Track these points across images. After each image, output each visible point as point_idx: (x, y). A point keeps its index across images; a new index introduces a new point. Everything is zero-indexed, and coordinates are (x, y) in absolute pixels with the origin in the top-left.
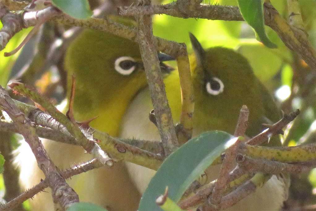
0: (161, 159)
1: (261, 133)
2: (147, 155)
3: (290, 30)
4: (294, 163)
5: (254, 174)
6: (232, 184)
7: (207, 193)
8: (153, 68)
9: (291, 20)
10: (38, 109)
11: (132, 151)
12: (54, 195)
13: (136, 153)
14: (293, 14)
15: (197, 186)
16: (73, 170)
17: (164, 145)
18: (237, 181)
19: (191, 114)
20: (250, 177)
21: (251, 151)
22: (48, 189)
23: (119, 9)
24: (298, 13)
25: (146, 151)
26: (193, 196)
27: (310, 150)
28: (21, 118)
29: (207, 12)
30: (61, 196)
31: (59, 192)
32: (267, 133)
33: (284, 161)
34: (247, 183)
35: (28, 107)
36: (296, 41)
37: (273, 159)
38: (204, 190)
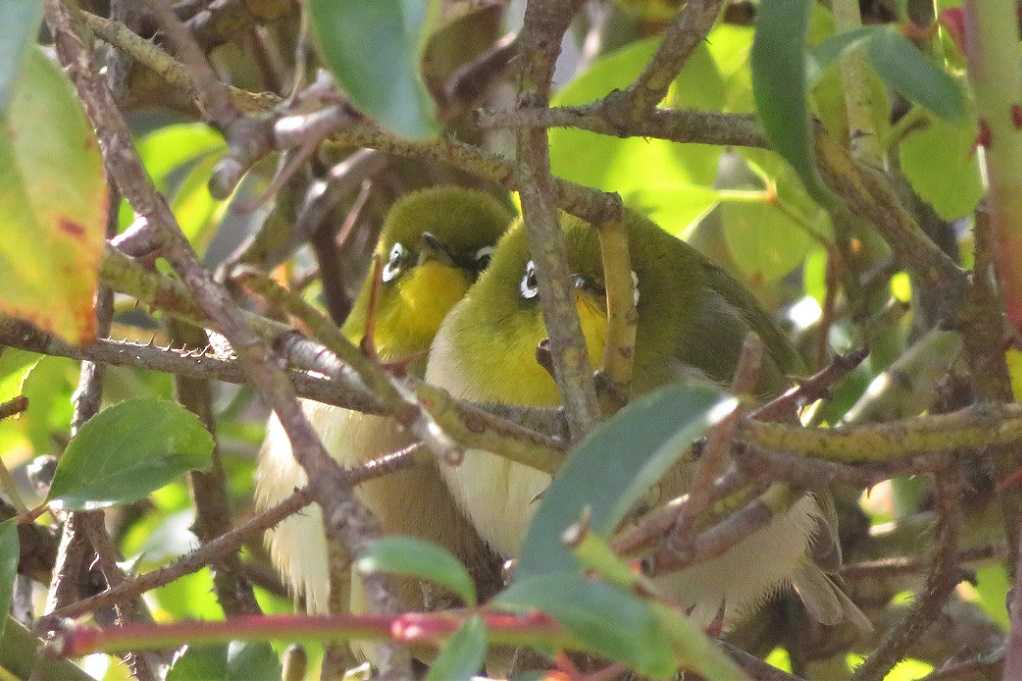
0: (561, 449)
1: (781, 397)
2: (532, 439)
3: (852, 170)
4: (856, 464)
5: (768, 486)
6: (718, 507)
7: (664, 524)
8: (549, 246)
9: (855, 148)
10: (296, 332)
11: (499, 431)
12: (326, 521)
13: (506, 433)
14: (859, 134)
15: (641, 510)
16: (365, 468)
17: (569, 416)
18: (731, 501)
19: (629, 350)
20: (759, 492)
21: (762, 436)
23: (476, 114)
24: (871, 131)
25: (529, 431)
26: (633, 532)
27: (892, 438)
28: (256, 352)
29: (670, 127)
30: (342, 525)
31: (337, 516)
32: (796, 396)
33: (834, 459)
34: (752, 505)
35: (272, 327)
36: (865, 194)
37: (810, 454)
38: (657, 517)
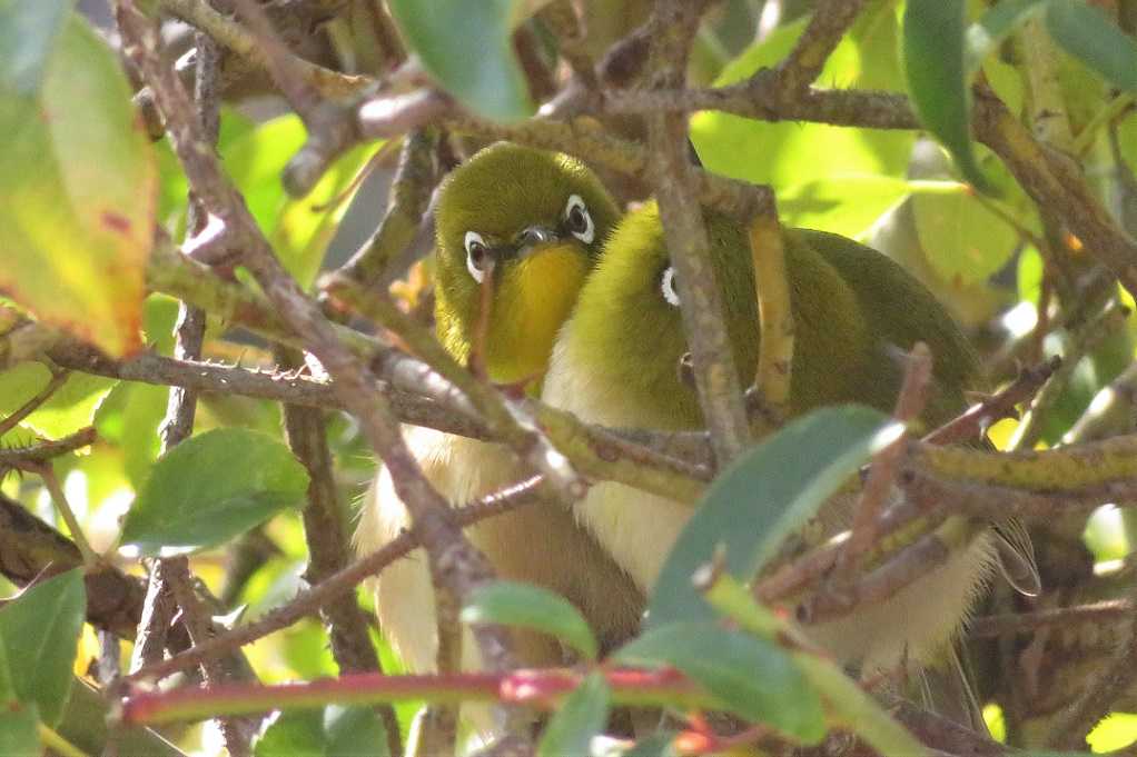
0: (706, 479)
1: (962, 417)
2: (672, 467)
3: (1037, 156)
4: (1045, 492)
5: (944, 519)
6: (887, 543)
7: (823, 564)
8: (690, 248)
9: (1041, 130)
10: (395, 350)
11: (635, 459)
12: (433, 567)
13: (645, 462)
14: (1046, 114)
15: (797, 547)
16: (482, 505)
17: (717, 443)
18: (901, 536)
19: (785, 364)
20: (934, 526)
21: (936, 461)
22: (420, 554)
23: (602, 98)
24: (1060, 111)
25: (668, 458)
26: (789, 573)
27: (1086, 461)
28: (351, 373)
29: (828, 107)
30: (451, 570)
31: (445, 560)
32: (978, 415)
33: (1022, 487)
34: (926, 541)
35: (370, 343)
36: (1054, 184)
37: (991, 482)
38: (818, 557)
